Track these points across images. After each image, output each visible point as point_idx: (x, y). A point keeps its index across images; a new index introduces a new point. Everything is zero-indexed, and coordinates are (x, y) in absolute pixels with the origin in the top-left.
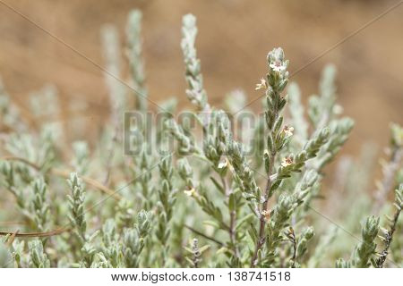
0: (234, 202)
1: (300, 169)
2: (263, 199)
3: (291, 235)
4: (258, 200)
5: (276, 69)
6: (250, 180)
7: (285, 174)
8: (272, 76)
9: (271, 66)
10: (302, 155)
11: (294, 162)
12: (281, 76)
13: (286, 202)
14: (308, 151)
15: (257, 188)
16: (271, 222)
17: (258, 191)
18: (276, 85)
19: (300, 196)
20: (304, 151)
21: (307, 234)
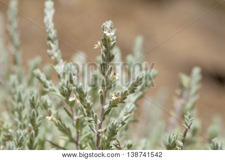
0: (79, 125)
1: (124, 101)
2: (99, 122)
3: (118, 146)
4: (96, 122)
5: (108, 34)
6: (90, 108)
7: (114, 104)
8: (105, 39)
9: (105, 32)
10: (126, 92)
11: (120, 97)
12: (111, 39)
13: (115, 123)
14: (129, 89)
15: (95, 114)
16: (105, 137)
17: (96, 116)
18: (108, 45)
19: (123, 120)
20: (127, 89)
21: (128, 145)
